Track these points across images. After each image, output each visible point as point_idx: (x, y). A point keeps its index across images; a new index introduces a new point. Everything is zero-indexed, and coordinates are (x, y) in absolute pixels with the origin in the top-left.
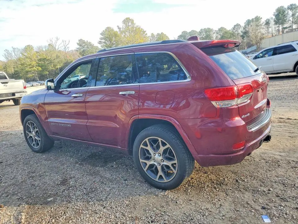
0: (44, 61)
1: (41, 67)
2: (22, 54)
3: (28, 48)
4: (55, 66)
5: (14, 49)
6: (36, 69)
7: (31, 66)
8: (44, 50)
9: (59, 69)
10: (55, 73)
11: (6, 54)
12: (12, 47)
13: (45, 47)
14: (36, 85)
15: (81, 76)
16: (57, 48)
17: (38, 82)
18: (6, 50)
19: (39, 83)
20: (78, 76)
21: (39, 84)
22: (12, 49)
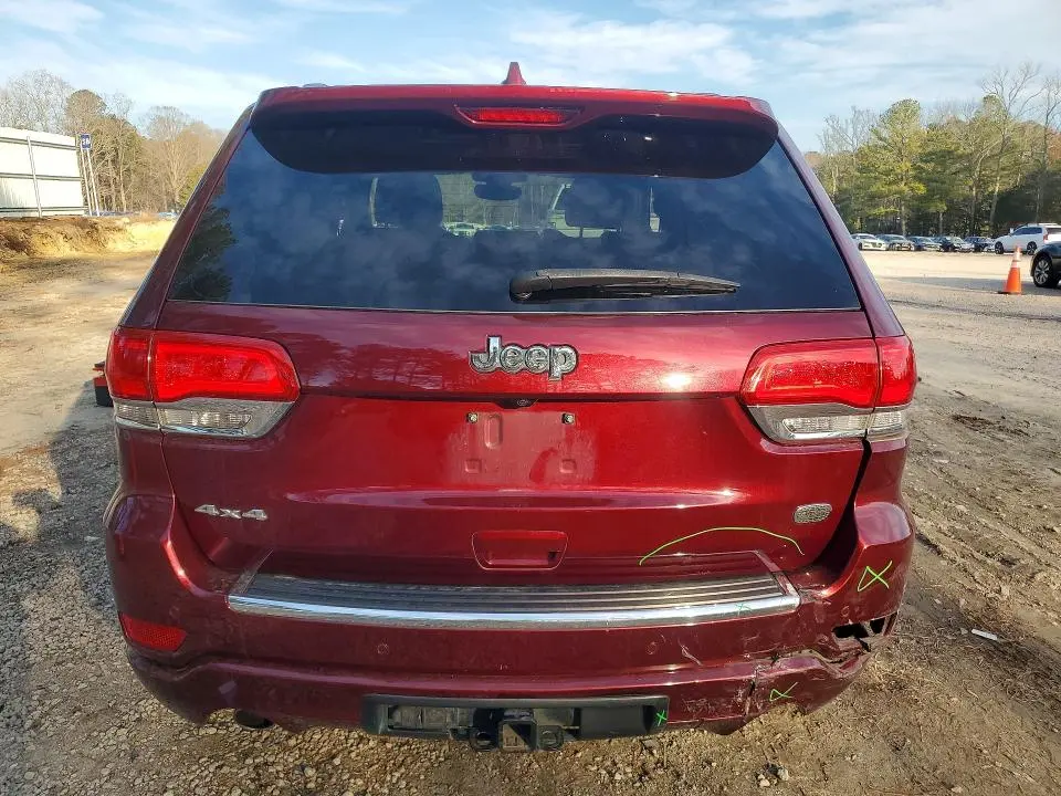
0: (942, 163)
1: (926, 185)
2: (876, 133)
3: (903, 111)
4: (982, 183)
5: (857, 112)
6: (906, 189)
7: (891, 177)
8: (962, 118)
9: (996, 199)
10: (978, 211)
11: (831, 132)
12: (854, 108)
13: (971, 107)
14: (872, 247)
15: (1051, 231)
16: (1013, 111)
17: (883, 239)
18: (831, 118)
19: (888, 240)
20: (1039, 230)
21: (884, 247)
22: (850, 115)
